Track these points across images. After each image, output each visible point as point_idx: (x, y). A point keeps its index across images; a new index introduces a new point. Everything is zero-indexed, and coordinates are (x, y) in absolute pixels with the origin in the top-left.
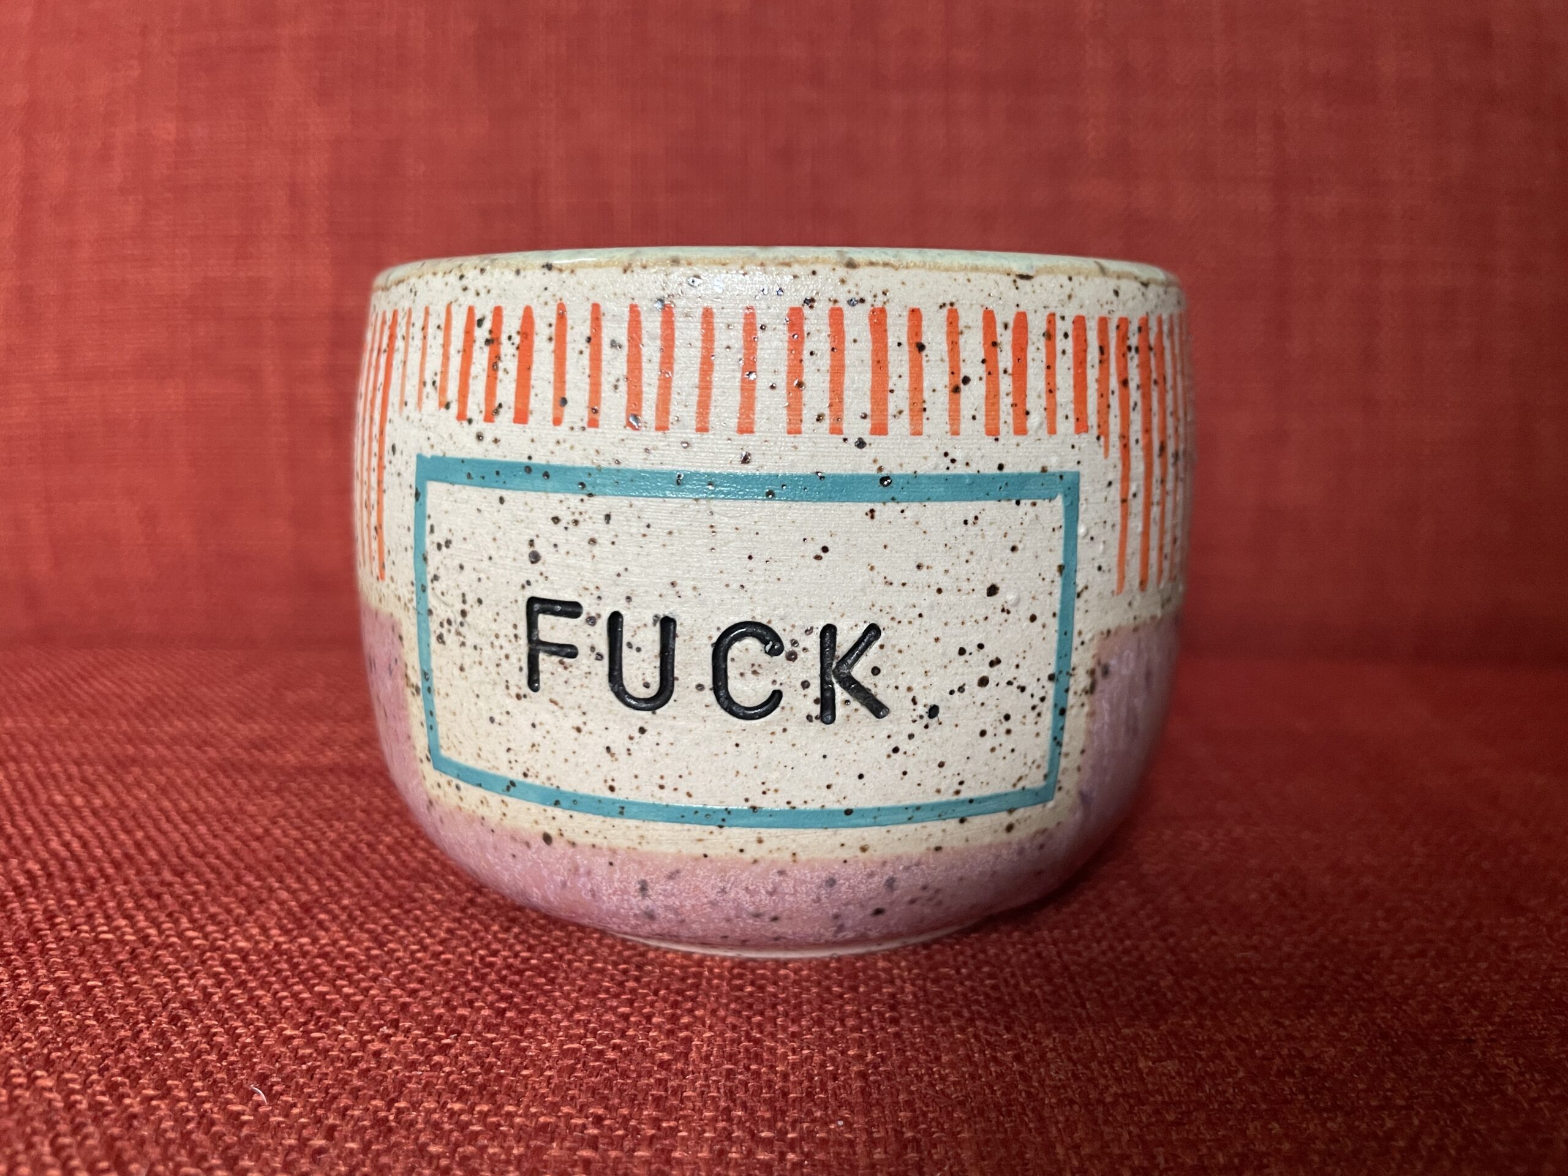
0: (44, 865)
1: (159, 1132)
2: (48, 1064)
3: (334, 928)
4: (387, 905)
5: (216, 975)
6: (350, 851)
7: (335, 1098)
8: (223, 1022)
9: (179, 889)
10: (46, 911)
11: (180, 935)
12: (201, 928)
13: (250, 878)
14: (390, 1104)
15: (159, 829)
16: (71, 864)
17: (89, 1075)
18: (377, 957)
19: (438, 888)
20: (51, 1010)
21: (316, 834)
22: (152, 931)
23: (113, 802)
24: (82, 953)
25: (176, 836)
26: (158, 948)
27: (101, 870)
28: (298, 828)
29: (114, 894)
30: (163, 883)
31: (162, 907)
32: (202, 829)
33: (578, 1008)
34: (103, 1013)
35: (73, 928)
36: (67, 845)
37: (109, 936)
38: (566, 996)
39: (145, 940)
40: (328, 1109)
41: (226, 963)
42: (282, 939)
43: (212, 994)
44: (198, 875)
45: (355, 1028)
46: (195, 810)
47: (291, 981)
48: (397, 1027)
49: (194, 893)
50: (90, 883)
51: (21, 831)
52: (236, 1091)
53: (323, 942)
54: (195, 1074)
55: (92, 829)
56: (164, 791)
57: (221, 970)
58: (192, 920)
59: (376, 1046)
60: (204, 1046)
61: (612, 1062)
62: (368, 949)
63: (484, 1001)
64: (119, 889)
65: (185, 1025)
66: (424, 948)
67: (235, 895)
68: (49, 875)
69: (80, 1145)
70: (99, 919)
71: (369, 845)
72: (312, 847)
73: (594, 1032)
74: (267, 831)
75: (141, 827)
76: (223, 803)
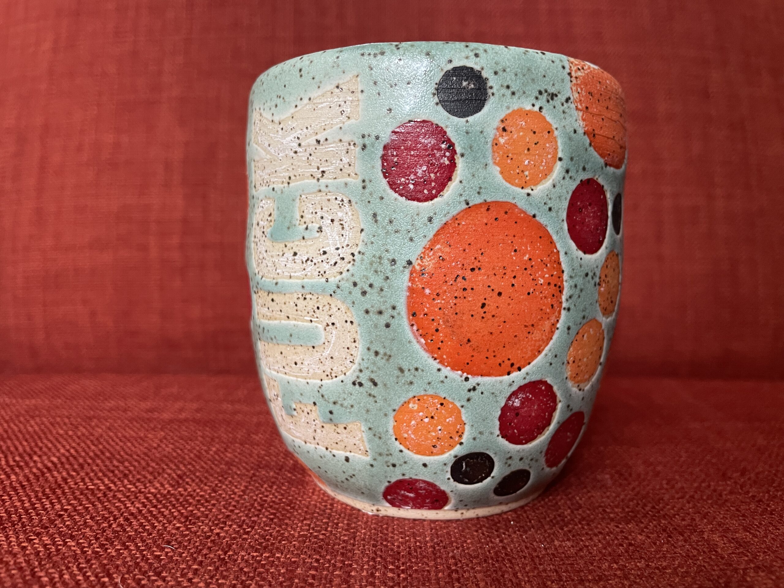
0: (59, 458)
1: (125, 563)
2: (72, 537)
3: (194, 485)
4: (216, 476)
5: (143, 503)
6: (197, 454)
7: (201, 550)
8: (149, 521)
9: (121, 468)
10: (62, 478)
11: (125, 486)
12: (134, 484)
13: (153, 464)
14: (225, 553)
15: (109, 444)
16: (71, 458)
17: (91, 541)
18: (214, 497)
19: (239, 469)
20: (69, 516)
21: (181, 447)
22: (111, 485)
23: (87, 434)
24: (82, 494)
25: (118, 448)
26: (115, 492)
27: (85, 461)
28: (172, 444)
29: (93, 471)
30: (114, 466)
31: (115, 476)
32: (129, 444)
33: (305, 519)
34: (94, 517)
35: (76, 484)
36: (68, 451)
37: (93, 487)
38: (300, 514)
39: (109, 489)
40: (199, 554)
41: (147, 498)
42: (170, 489)
43: (142, 510)
44: (130, 463)
45: (207, 525)
46: (125, 437)
47: (177, 505)
48: (226, 524)
49: (129, 471)
50: (82, 466)
51: (46, 446)
52: (157, 547)
53: (189, 490)
54: (138, 540)
55: (79, 444)
56: (109, 429)
57: (145, 501)
58: (129, 481)
59: (218, 531)
60: (141, 530)
61: (322, 540)
62: (210, 493)
63: (264, 515)
64: (94, 468)
65: (132, 522)
66: (235, 493)
67: (148, 471)
68: (62, 463)
69: (90, 567)
70: (87, 480)
71: (206, 451)
72: (179, 451)
73: (313, 529)
74: (159, 446)
75: (101, 443)
76: (137, 434)
